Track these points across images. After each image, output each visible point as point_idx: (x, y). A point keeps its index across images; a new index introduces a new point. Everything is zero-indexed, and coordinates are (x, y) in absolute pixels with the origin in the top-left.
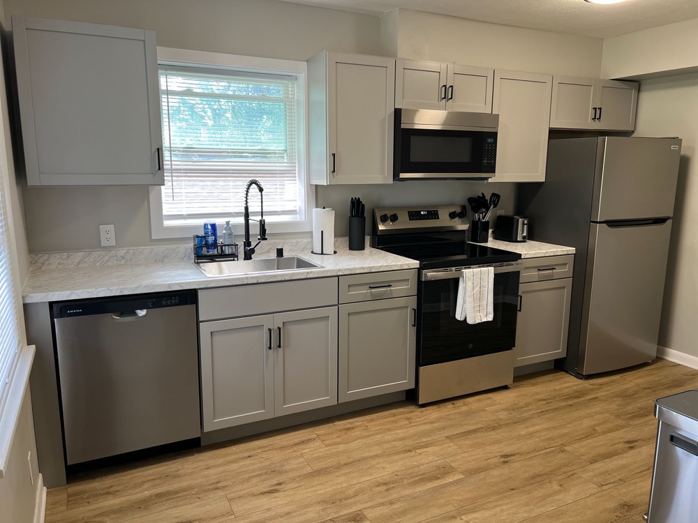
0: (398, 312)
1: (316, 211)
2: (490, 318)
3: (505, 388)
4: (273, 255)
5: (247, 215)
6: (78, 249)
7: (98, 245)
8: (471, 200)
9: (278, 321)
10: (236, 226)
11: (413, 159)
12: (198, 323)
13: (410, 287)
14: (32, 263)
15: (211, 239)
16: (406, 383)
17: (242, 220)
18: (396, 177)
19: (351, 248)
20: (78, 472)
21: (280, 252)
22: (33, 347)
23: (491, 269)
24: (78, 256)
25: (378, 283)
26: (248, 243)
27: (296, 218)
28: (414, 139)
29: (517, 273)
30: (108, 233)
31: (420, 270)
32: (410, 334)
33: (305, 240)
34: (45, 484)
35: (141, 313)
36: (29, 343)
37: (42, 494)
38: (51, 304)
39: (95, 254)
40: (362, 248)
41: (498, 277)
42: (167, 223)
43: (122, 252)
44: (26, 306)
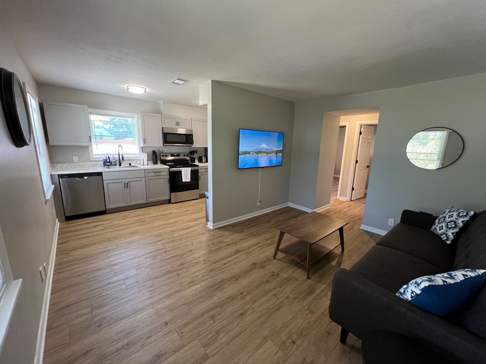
0: (163, 179)
1: (142, 153)
2: (189, 181)
3: (197, 199)
4: (129, 165)
5: (119, 155)
6: (67, 163)
7: (73, 162)
8: (191, 152)
9: (127, 181)
10: (116, 157)
11: (168, 140)
12: (103, 181)
13: (167, 173)
14: (52, 166)
15: (108, 161)
16: (167, 198)
17: (118, 156)
18: (164, 145)
19: (154, 164)
20: (68, 219)
21: (130, 164)
22: (54, 185)
23: (190, 168)
24: (66, 165)
25: (157, 172)
26: (120, 162)
27: (137, 155)
28: (168, 135)
29: (198, 170)
30: (76, 159)
31: (169, 169)
32: (168, 185)
33: (139, 162)
34: (59, 221)
35: (86, 178)
36: (52, 184)
37: (58, 224)
38: (58, 175)
39: (72, 164)
40: (157, 163)
41: (192, 171)
42: (94, 156)
43: (81, 164)
44: (51, 175)
